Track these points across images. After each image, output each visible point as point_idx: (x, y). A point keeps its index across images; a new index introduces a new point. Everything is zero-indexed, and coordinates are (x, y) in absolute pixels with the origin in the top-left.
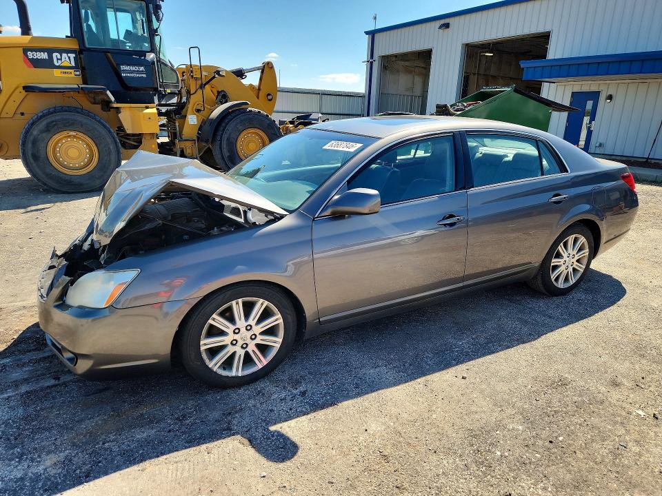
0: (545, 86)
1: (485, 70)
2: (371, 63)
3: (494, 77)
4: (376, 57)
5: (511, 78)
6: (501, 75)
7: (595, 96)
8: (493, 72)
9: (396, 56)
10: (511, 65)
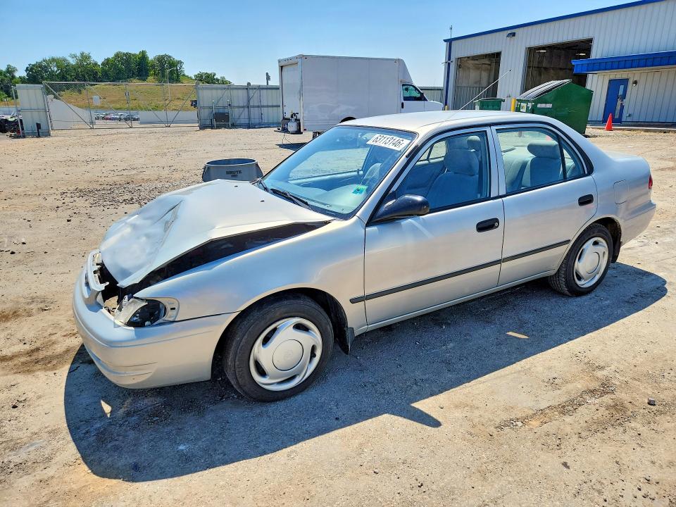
0: (590, 76)
1: (539, 62)
2: (449, 64)
3: (545, 68)
4: (453, 58)
5: (561, 69)
6: (552, 66)
7: (625, 82)
8: (545, 64)
9: (468, 57)
10: (560, 57)
